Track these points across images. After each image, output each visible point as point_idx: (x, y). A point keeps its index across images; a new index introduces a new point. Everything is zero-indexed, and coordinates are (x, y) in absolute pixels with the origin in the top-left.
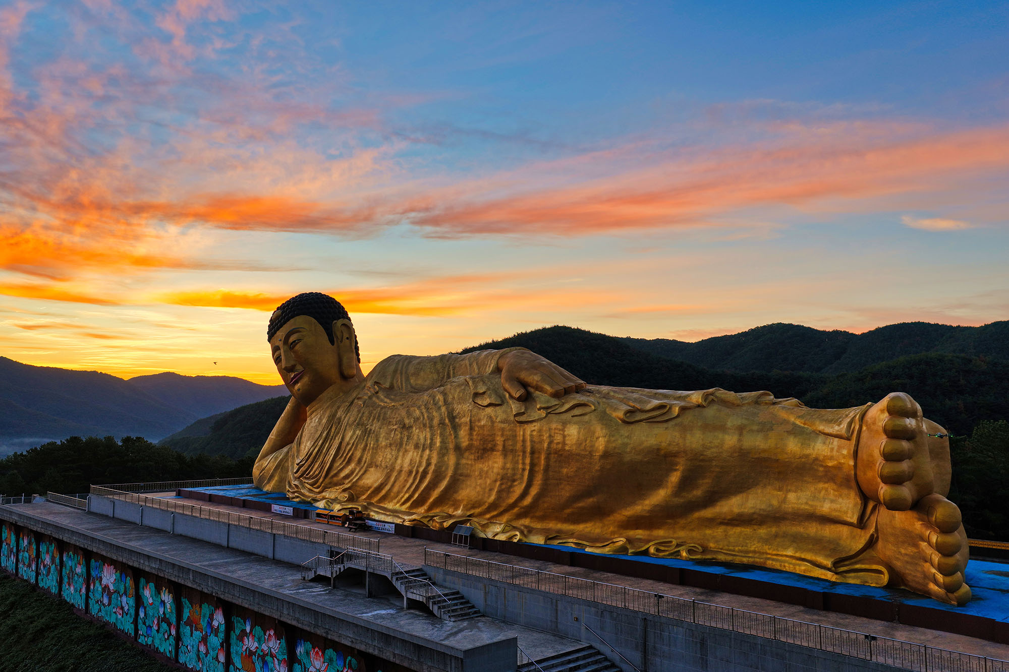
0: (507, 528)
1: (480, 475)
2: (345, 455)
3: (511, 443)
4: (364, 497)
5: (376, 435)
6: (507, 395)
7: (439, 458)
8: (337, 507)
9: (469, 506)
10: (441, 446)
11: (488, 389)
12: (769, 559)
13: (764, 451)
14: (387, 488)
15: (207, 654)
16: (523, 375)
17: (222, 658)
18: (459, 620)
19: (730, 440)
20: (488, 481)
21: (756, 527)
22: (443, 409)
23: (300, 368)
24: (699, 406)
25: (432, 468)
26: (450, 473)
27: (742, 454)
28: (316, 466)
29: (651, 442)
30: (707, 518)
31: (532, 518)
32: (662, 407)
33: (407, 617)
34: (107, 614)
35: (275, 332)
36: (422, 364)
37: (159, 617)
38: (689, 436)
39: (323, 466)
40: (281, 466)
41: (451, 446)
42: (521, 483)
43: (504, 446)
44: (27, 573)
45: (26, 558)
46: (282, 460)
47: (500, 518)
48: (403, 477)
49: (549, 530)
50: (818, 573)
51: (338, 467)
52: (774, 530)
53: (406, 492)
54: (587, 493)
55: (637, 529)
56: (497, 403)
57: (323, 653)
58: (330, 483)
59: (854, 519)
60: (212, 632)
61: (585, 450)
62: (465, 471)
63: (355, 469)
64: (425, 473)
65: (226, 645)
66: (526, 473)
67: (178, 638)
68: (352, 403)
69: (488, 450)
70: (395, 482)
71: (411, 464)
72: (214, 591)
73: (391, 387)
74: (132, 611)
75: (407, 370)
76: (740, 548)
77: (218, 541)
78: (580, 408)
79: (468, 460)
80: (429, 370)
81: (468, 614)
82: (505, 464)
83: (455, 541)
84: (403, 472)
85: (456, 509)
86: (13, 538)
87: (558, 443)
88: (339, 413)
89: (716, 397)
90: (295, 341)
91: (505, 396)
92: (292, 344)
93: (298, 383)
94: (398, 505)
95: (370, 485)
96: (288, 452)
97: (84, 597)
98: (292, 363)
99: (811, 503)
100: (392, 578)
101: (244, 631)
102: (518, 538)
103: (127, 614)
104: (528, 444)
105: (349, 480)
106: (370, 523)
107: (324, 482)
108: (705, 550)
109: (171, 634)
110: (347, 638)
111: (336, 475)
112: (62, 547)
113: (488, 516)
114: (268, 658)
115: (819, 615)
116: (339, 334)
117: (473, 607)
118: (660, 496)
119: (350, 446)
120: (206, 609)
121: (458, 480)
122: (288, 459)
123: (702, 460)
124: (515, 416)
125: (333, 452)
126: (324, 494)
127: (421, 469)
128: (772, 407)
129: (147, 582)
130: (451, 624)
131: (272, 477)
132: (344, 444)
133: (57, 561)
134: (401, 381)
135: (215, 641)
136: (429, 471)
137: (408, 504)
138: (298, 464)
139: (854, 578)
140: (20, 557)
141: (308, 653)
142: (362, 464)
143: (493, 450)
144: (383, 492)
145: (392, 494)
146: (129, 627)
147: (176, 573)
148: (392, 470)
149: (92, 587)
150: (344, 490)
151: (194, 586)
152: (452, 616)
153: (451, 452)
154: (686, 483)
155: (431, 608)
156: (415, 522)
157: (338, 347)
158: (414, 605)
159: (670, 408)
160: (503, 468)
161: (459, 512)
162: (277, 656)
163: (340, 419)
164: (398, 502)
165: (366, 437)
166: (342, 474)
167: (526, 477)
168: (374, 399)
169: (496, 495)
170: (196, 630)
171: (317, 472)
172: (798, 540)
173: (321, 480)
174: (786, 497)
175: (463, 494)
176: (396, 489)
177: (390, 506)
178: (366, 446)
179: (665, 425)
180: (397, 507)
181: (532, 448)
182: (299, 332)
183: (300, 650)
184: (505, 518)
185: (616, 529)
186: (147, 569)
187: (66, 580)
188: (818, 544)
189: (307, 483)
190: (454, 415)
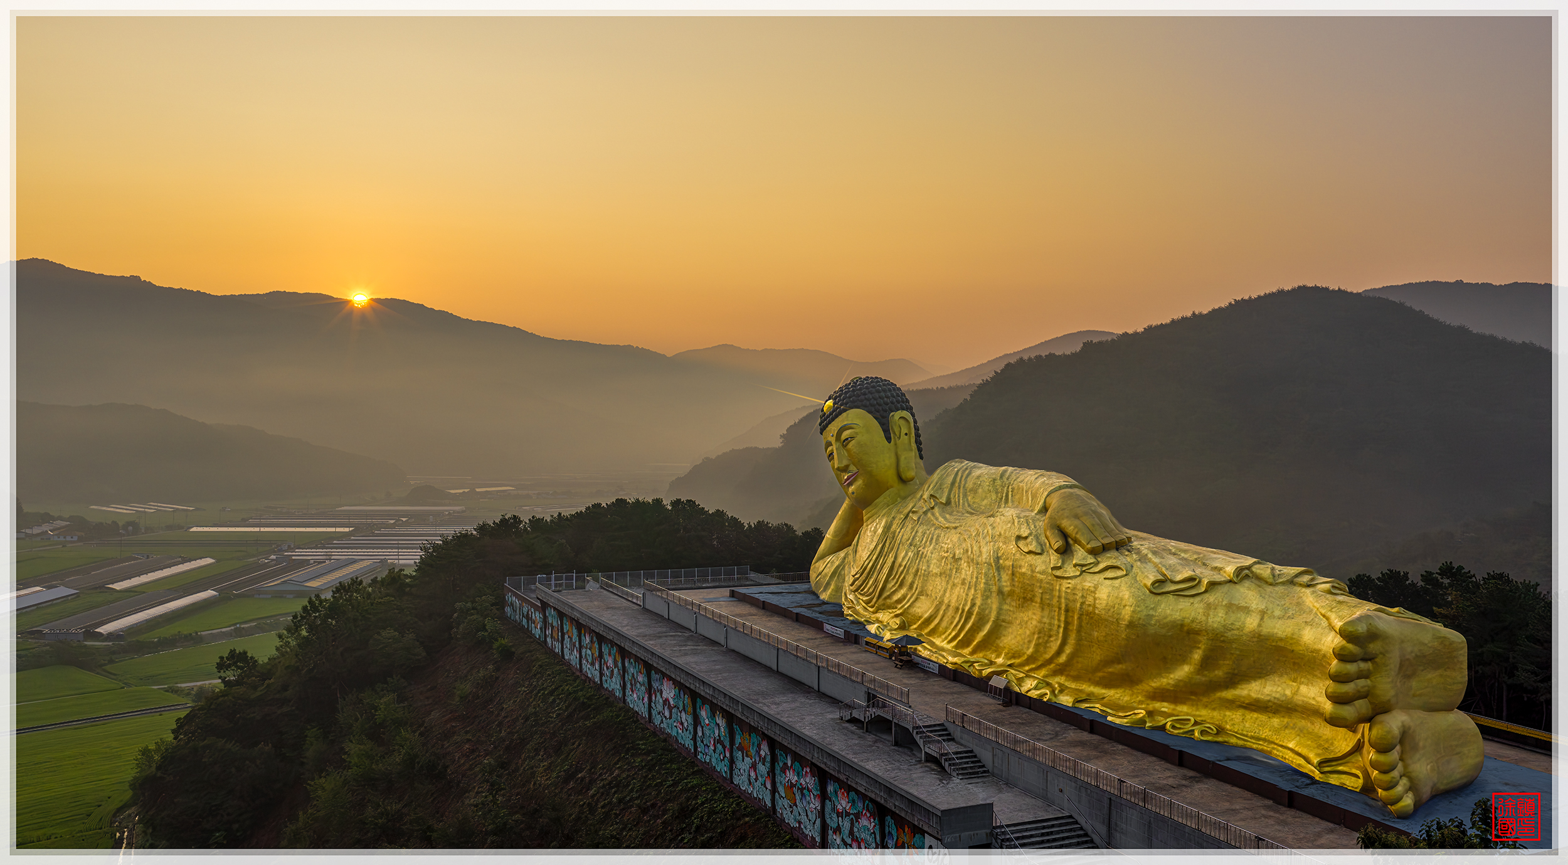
0: (1040, 685)
1: (1020, 624)
2: (897, 577)
3: (1048, 597)
4: (915, 626)
5: (928, 561)
6: (1048, 544)
7: (983, 600)
8: (887, 636)
9: (1010, 655)
10: (985, 588)
11: (1032, 534)
12: (1274, 748)
14: (936, 621)
15: (756, 779)
16: (1065, 523)
17: (769, 786)
18: (966, 778)
19: (1251, 624)
20: (1028, 632)
22: (990, 547)
23: (853, 468)
24: (1230, 581)
25: (976, 609)
26: (993, 617)
28: (871, 583)
29: (1176, 617)
30: (1227, 699)
31: (1067, 676)
32: (1192, 579)
33: (921, 770)
34: (668, 727)
35: (827, 425)
36: (981, 479)
37: (715, 738)
38: (1212, 614)
39: (876, 586)
40: (838, 573)
41: (994, 589)
42: (1057, 639)
43: (1042, 599)
44: (592, 671)
45: (589, 655)
46: (838, 567)
47: (1036, 673)
48: (950, 613)
49: (1081, 691)
51: (891, 588)
53: (953, 630)
54: (1117, 660)
55: (1163, 701)
56: (1037, 551)
57: (848, 795)
58: (884, 605)
60: (760, 760)
61: (1112, 616)
62: (1007, 618)
63: (907, 595)
64: (970, 613)
65: (772, 773)
66: (1061, 630)
67: (732, 761)
68: (907, 516)
69: (1028, 600)
70: (943, 616)
71: (957, 601)
72: (759, 725)
73: (948, 503)
74: (691, 728)
75: (965, 483)
76: (1252, 734)
77: (768, 664)
78: (1113, 570)
79: (1010, 606)
80: (987, 488)
81: (977, 773)
82: (1043, 617)
83: (990, 693)
84: (951, 607)
85: (998, 656)
86: (575, 631)
87: (1089, 605)
88: (894, 527)
89: (1252, 572)
90: (847, 439)
91: (1045, 545)
92: (844, 441)
93: (852, 485)
95: (920, 614)
96: (844, 558)
97: (646, 706)
98: (845, 462)
100: (913, 731)
101: (785, 764)
102: (1048, 697)
103: (687, 730)
104: (1063, 600)
105: (902, 605)
106: (917, 659)
107: (878, 603)
108: (1220, 730)
109: (725, 756)
110: (862, 785)
111: (889, 597)
112: (624, 653)
113: (1027, 668)
114: (805, 791)
116: (896, 430)
117: (983, 766)
118: (1184, 671)
119: (902, 568)
120: (755, 739)
121: (1001, 626)
122: (844, 567)
123: (1223, 641)
124: (1053, 569)
125: (886, 571)
126: (877, 615)
127: (967, 608)
128: (1304, 590)
129: (703, 704)
130: (958, 781)
131: (828, 584)
132: (897, 565)
133: (620, 665)
134: (959, 496)
135: (763, 769)
136: (973, 611)
137: (954, 643)
138: (853, 576)
139: (1335, 779)
140: (583, 654)
141: (836, 792)
142: (914, 591)
143: (1032, 600)
144: (932, 626)
145: (941, 629)
146: (689, 743)
147: (727, 702)
148: (941, 603)
149: (654, 698)
150: (897, 616)
151: (743, 718)
152: (960, 774)
153: (994, 595)
155: (943, 764)
156: (956, 666)
157: (896, 444)
158: (930, 759)
159: (1200, 582)
160: (1040, 622)
161: (1000, 661)
162: (813, 790)
163: (894, 533)
164: (944, 640)
165: (917, 561)
166: (895, 598)
167: (1061, 635)
168: (929, 515)
169: (1034, 648)
170: (747, 756)
171: (871, 590)
173: (875, 600)
175: (1005, 641)
176: (944, 624)
178: (917, 571)
179: (1192, 600)
180: (944, 644)
181: (1066, 605)
182: (853, 428)
183: (830, 788)
184: (1043, 672)
185: (1143, 699)
186: (702, 693)
187: (629, 686)
189: (862, 600)
190: (999, 555)
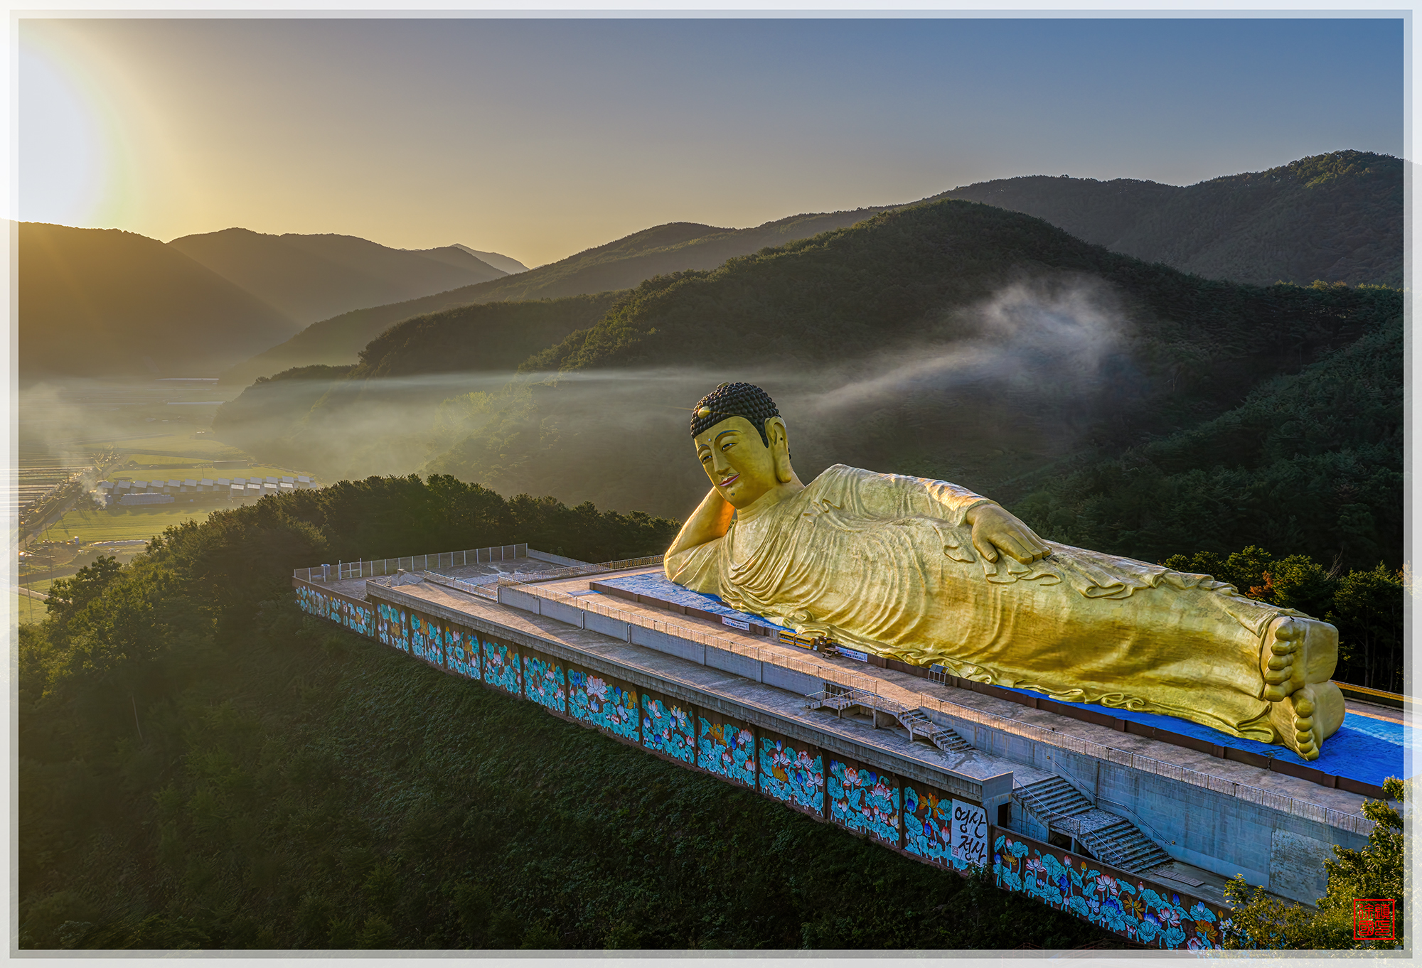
0: (979, 670)
1: (952, 620)
2: (798, 575)
3: (982, 598)
4: (824, 619)
5: (835, 561)
6: (979, 554)
7: (910, 599)
8: (800, 628)
9: (940, 644)
10: (911, 588)
11: (960, 545)
12: (1193, 714)
13: (1198, 633)
14: (851, 615)
16: (995, 538)
17: (751, 768)
18: (958, 753)
19: (1173, 621)
20: (960, 627)
21: (1187, 689)
22: (912, 553)
23: (732, 471)
24: (1150, 587)
25: (903, 607)
26: (921, 613)
27: (1181, 632)
29: (1108, 615)
30: (1150, 678)
31: (1000, 662)
32: (1119, 586)
33: (916, 748)
34: (595, 719)
35: (702, 430)
36: (874, 485)
37: (670, 729)
38: (1139, 613)
39: (772, 581)
40: (709, 569)
41: (923, 590)
42: (991, 633)
43: (976, 599)
44: (465, 668)
45: (460, 652)
46: (708, 561)
47: (970, 659)
48: (870, 608)
49: (1017, 674)
50: (1226, 729)
51: (791, 584)
52: (1201, 693)
54: (1051, 649)
55: (1092, 681)
56: (969, 560)
57: (857, 772)
58: (781, 599)
59: (1257, 695)
60: (737, 747)
61: (1050, 615)
62: (936, 615)
63: (812, 591)
64: (895, 610)
65: (755, 758)
66: (997, 626)
67: (697, 748)
68: (798, 518)
69: (960, 600)
70: (860, 611)
71: (878, 597)
73: (842, 507)
74: (633, 720)
75: (857, 488)
76: (1174, 704)
78: (1047, 577)
79: (940, 604)
80: (883, 494)
82: (977, 615)
83: (931, 677)
84: (869, 603)
86: (435, 628)
87: (1027, 606)
89: (1165, 579)
90: (729, 444)
91: (976, 554)
92: (724, 446)
93: (732, 487)
94: (865, 633)
95: (830, 609)
97: (561, 701)
98: (726, 466)
99: (1230, 677)
100: (898, 716)
101: (774, 749)
102: (989, 680)
103: (626, 722)
104: (999, 601)
105: (806, 599)
107: (775, 596)
108: (1146, 703)
109: (687, 744)
110: (883, 764)
112: (523, 652)
113: (960, 657)
114: (801, 772)
115: (1219, 762)
116: (772, 435)
117: (965, 742)
118: (1112, 658)
119: (804, 567)
120: (731, 729)
121: (929, 621)
122: (718, 561)
123: (1149, 634)
124: (987, 576)
125: (782, 567)
126: (774, 608)
127: (891, 606)
128: (1209, 593)
129: (656, 700)
131: (697, 576)
132: (797, 562)
133: (514, 663)
134: (853, 502)
135: (742, 753)
136: (899, 609)
137: (877, 634)
138: (734, 571)
139: (1251, 735)
140: (449, 651)
141: (842, 771)
142: (820, 588)
143: (964, 600)
144: (846, 619)
145: (857, 622)
146: (631, 733)
148: (856, 599)
149: (573, 694)
150: (802, 610)
152: (953, 749)
154: (1135, 650)
155: (934, 742)
156: (890, 655)
157: (773, 448)
158: (918, 738)
159: (1126, 588)
160: (974, 618)
161: (932, 650)
162: (811, 770)
163: (786, 533)
164: (864, 630)
165: (823, 561)
166: (796, 593)
167: (996, 628)
168: (825, 518)
169: (967, 638)
170: (719, 743)
172: (1216, 702)
173: (769, 594)
174: (1212, 669)
175: (934, 634)
177: (856, 633)
179: (1121, 602)
180: (864, 635)
181: (1003, 606)
182: (733, 435)
183: (836, 768)
184: (975, 660)
185: (1074, 680)
187: (530, 682)
188: (1231, 706)
189: (750, 593)
